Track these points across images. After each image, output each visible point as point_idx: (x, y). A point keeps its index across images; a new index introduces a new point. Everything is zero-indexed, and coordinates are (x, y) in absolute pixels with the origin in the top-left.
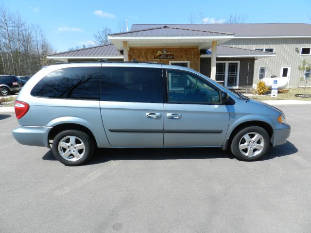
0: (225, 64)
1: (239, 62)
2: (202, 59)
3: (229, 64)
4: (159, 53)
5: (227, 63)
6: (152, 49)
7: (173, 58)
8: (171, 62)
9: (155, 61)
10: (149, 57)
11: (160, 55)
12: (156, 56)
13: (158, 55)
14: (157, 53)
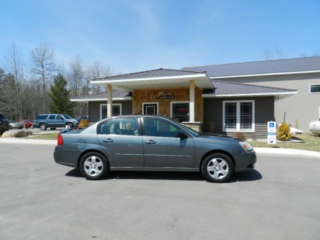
0: (235, 104)
1: (253, 101)
2: (205, 100)
3: (241, 103)
5: (238, 103)
7: (174, 98)
8: (171, 103)
9: (157, 101)
10: (151, 98)
11: (161, 96)
12: (157, 97)
13: (159, 95)
14: (158, 94)
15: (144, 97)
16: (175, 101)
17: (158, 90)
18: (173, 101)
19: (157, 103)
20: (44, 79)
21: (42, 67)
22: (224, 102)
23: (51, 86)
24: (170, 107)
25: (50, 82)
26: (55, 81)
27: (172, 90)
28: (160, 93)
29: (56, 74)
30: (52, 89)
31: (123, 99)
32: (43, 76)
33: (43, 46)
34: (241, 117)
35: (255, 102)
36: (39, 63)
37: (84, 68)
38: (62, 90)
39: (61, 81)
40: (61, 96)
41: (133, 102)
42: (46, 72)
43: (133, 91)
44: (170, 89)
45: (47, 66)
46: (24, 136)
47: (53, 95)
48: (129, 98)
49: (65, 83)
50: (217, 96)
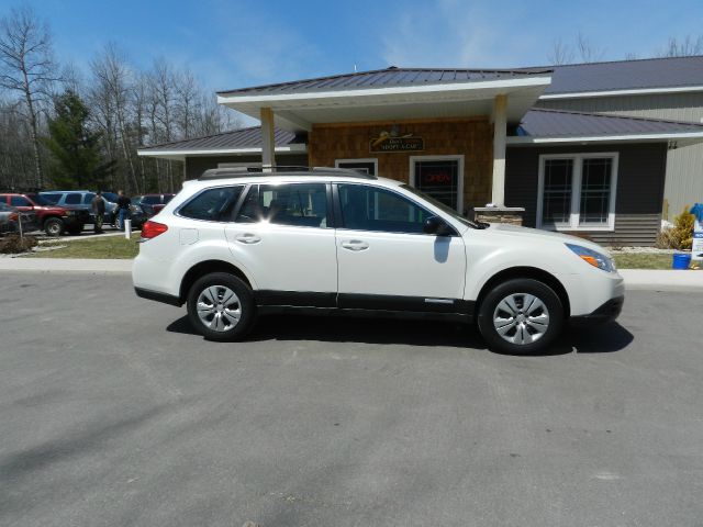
0: (571, 162)
1: (615, 156)
3: (585, 161)
4: (384, 135)
5: (578, 160)
6: (365, 127)
7: (420, 147)
8: (413, 159)
9: (375, 156)
10: (358, 147)
11: (386, 142)
12: (375, 144)
13: (380, 140)
14: (378, 137)
15: (339, 146)
16: (422, 154)
17: (377, 127)
18: (415, 154)
19: (375, 161)
20: (30, 101)
21: (23, 69)
22: (543, 158)
23: (49, 121)
24: (408, 171)
25: (45, 110)
26: (60, 109)
27: (413, 125)
28: (382, 135)
29: (59, 89)
30: (53, 127)
31: (287, 149)
32: (28, 94)
33: (20, 16)
34: (583, 194)
35: (620, 156)
36: (12, 60)
37: (128, 77)
38: (78, 131)
39: (72, 108)
40: (76, 145)
41: (310, 157)
42: (33, 86)
43: (310, 130)
44: (409, 125)
45: (37, 69)
46: (23, 251)
47: (57, 144)
48: (301, 148)
49: (86, 114)
50: (536, 141)
